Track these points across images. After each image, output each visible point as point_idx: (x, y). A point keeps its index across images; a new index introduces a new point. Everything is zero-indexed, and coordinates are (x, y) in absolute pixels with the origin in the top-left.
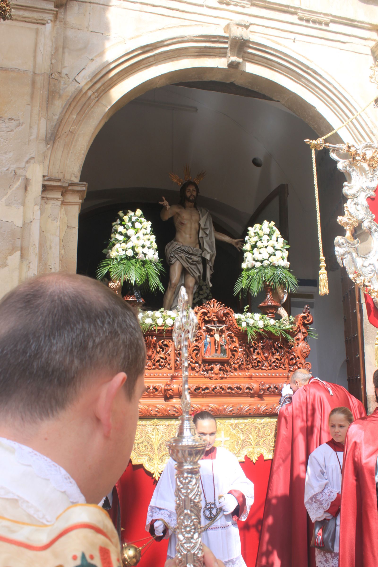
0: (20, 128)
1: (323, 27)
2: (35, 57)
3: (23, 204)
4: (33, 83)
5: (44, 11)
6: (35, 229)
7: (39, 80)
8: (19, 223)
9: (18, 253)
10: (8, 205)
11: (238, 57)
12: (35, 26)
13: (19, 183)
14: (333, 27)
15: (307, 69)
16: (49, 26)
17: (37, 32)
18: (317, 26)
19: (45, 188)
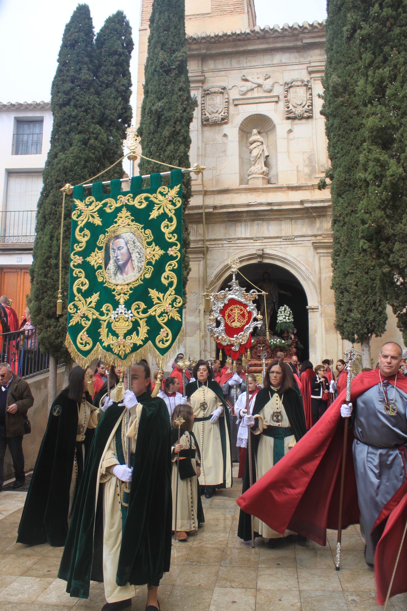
0: (197, 295)
1: (292, 240)
2: (199, 272)
3: (199, 317)
4: (199, 281)
5: (200, 258)
6: (203, 323)
7: (201, 280)
8: (198, 322)
9: (199, 330)
10: (195, 317)
11: (260, 258)
12: (198, 263)
13: (198, 311)
14: (296, 239)
15: (285, 259)
16: (202, 262)
17: (199, 264)
18: (290, 240)
19: (204, 311)
